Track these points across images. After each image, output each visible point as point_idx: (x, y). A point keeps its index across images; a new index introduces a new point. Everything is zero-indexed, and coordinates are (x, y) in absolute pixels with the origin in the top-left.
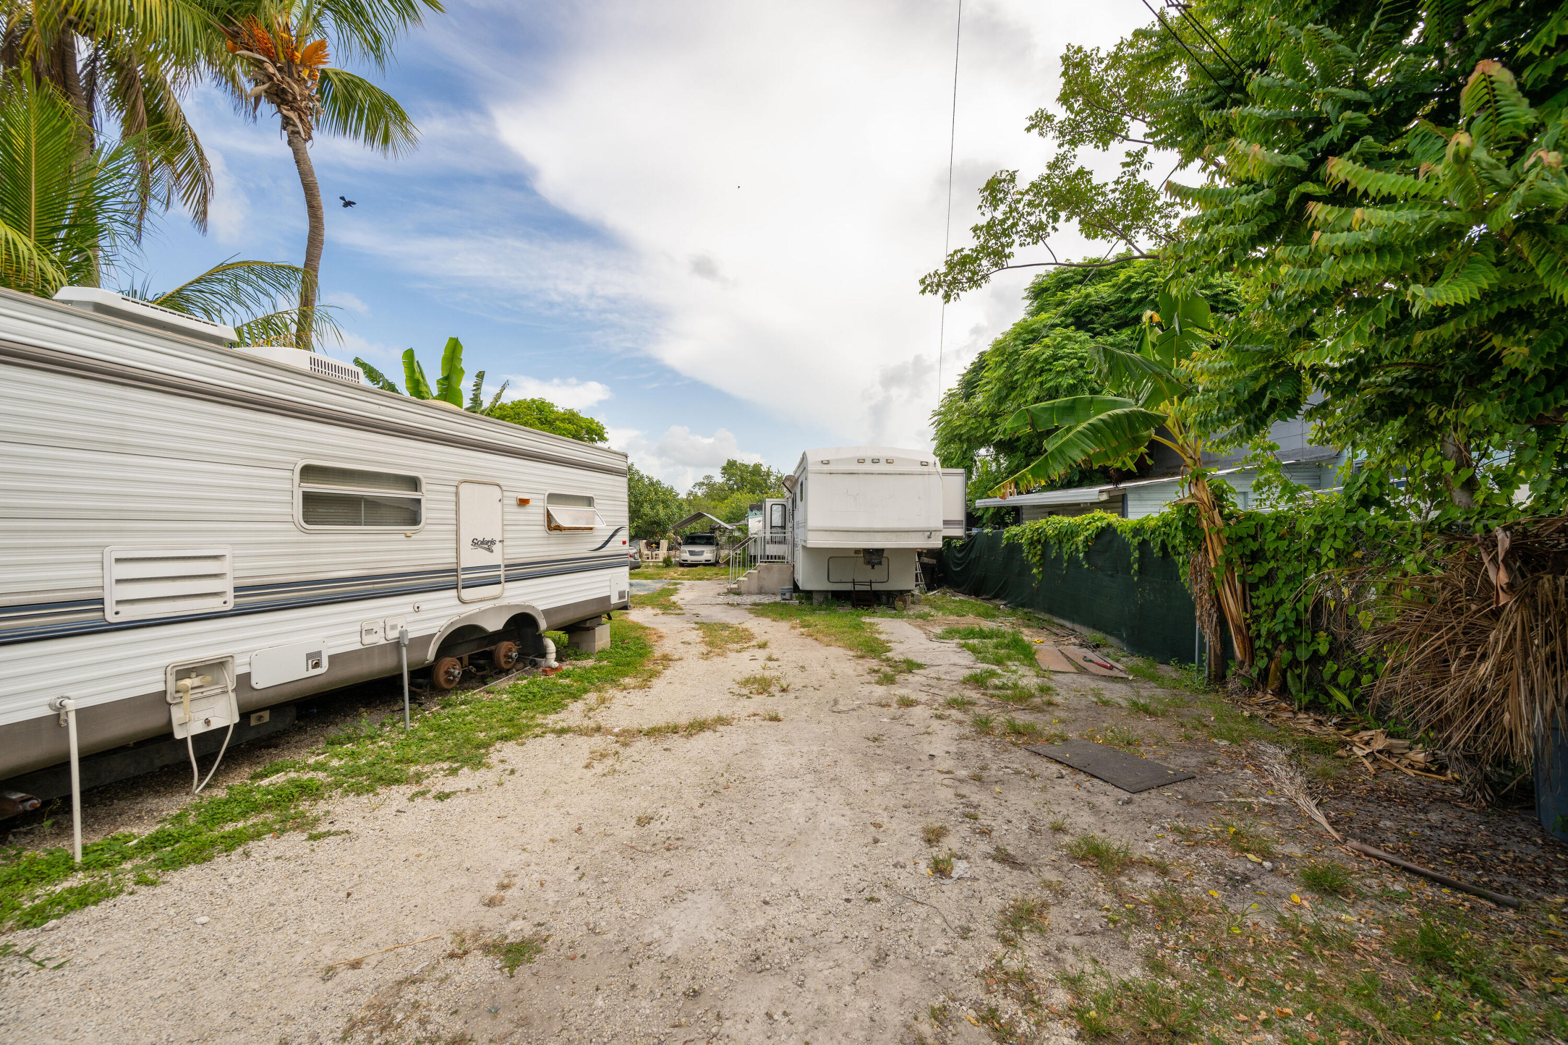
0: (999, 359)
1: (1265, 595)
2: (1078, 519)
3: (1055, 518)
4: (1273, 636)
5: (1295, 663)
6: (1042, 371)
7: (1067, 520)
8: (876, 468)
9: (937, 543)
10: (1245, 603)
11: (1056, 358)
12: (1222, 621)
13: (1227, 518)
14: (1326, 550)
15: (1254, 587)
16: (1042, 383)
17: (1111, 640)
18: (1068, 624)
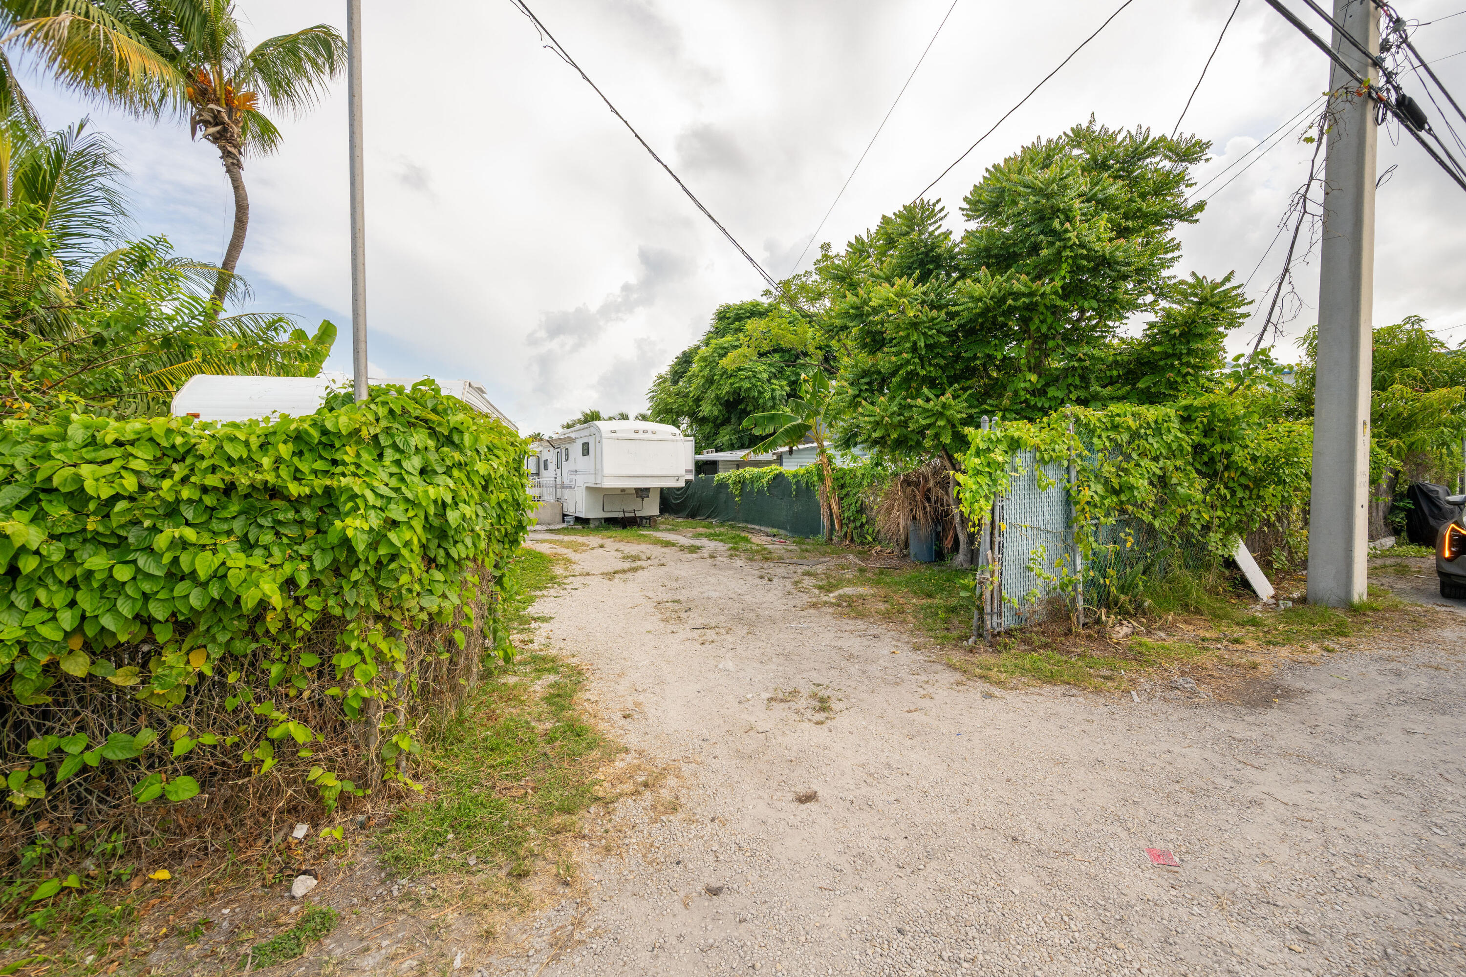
0: (703, 364)
1: (846, 502)
2: (764, 469)
3: (748, 469)
4: (849, 518)
5: (855, 528)
6: (731, 376)
7: (756, 470)
8: (646, 436)
9: (682, 484)
10: (840, 506)
11: (740, 369)
12: (831, 515)
13: (833, 470)
14: (865, 483)
15: (842, 499)
16: (732, 384)
17: (782, 532)
18: (757, 527)
